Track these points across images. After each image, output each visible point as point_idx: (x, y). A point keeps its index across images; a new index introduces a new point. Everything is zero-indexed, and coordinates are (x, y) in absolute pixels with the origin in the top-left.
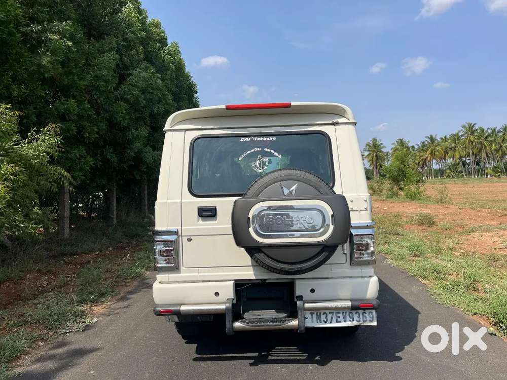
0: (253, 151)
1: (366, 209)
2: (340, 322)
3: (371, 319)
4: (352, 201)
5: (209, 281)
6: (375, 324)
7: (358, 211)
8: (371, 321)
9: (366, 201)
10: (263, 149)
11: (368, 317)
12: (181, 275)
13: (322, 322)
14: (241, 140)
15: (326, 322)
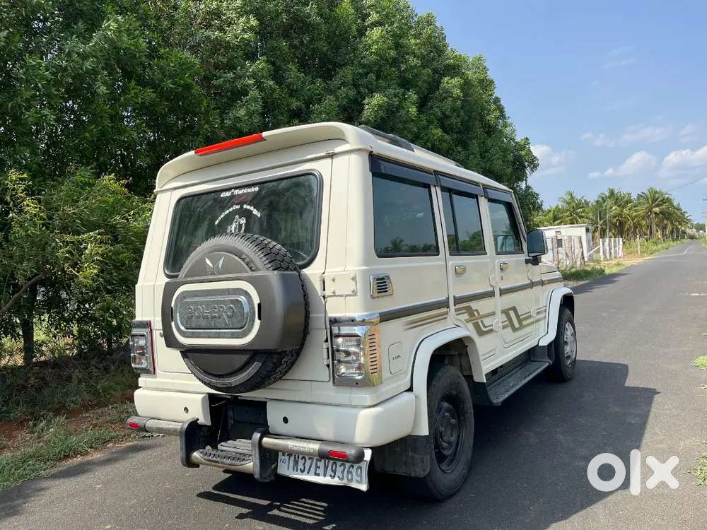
0: (231, 209)
1: (354, 293)
2: (318, 475)
3: (359, 479)
4: (334, 280)
5: (184, 392)
6: (364, 487)
7: (342, 296)
8: (360, 482)
9: (354, 279)
10: (242, 207)
11: (354, 474)
12: (157, 380)
13: (299, 470)
14: (222, 196)
15: (302, 471)
